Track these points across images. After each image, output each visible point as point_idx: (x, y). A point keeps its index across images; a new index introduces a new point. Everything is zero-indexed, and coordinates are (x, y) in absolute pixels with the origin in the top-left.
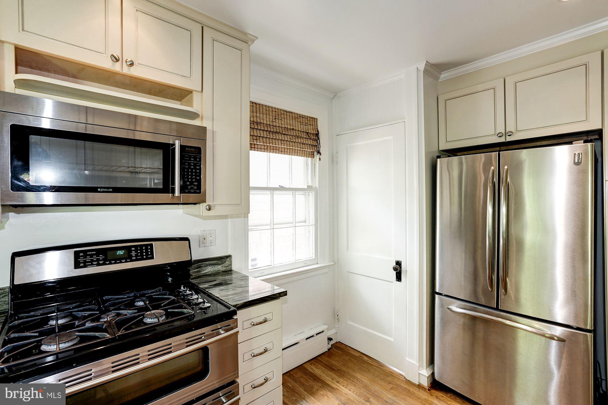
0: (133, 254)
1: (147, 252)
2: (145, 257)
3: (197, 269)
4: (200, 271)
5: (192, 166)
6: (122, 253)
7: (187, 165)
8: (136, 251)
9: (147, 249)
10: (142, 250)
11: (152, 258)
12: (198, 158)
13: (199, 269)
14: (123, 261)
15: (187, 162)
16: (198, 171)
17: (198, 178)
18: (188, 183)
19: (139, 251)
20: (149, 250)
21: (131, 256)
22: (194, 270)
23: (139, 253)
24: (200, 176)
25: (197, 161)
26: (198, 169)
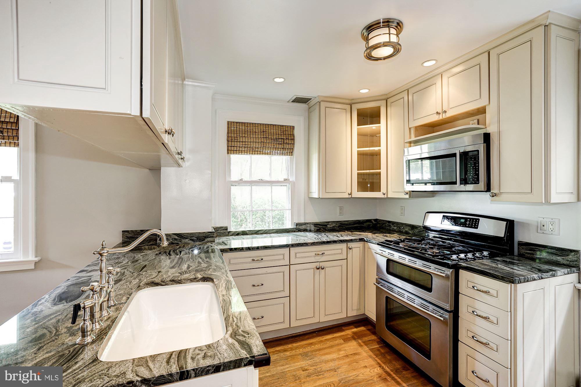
0: (468, 223)
1: (475, 224)
2: (473, 226)
3: (529, 251)
4: (534, 255)
5: (473, 164)
6: (463, 221)
7: (469, 165)
8: (470, 221)
9: (476, 222)
10: (473, 221)
11: (477, 228)
12: (477, 158)
13: (532, 252)
14: (461, 226)
15: (469, 163)
16: (477, 168)
17: (477, 172)
18: (471, 177)
19: (471, 222)
20: (477, 223)
21: (466, 224)
22: (527, 251)
23: (471, 223)
24: (478, 171)
25: (476, 160)
26: (477, 166)
